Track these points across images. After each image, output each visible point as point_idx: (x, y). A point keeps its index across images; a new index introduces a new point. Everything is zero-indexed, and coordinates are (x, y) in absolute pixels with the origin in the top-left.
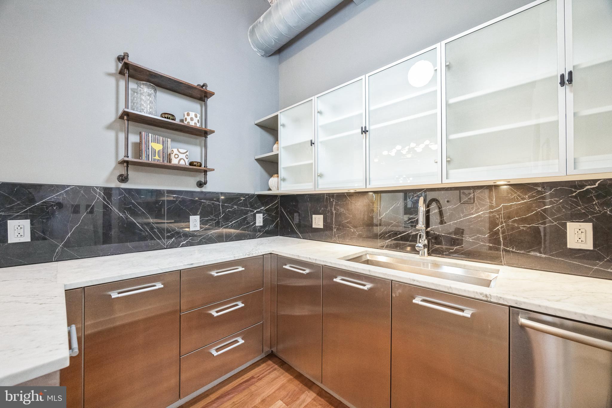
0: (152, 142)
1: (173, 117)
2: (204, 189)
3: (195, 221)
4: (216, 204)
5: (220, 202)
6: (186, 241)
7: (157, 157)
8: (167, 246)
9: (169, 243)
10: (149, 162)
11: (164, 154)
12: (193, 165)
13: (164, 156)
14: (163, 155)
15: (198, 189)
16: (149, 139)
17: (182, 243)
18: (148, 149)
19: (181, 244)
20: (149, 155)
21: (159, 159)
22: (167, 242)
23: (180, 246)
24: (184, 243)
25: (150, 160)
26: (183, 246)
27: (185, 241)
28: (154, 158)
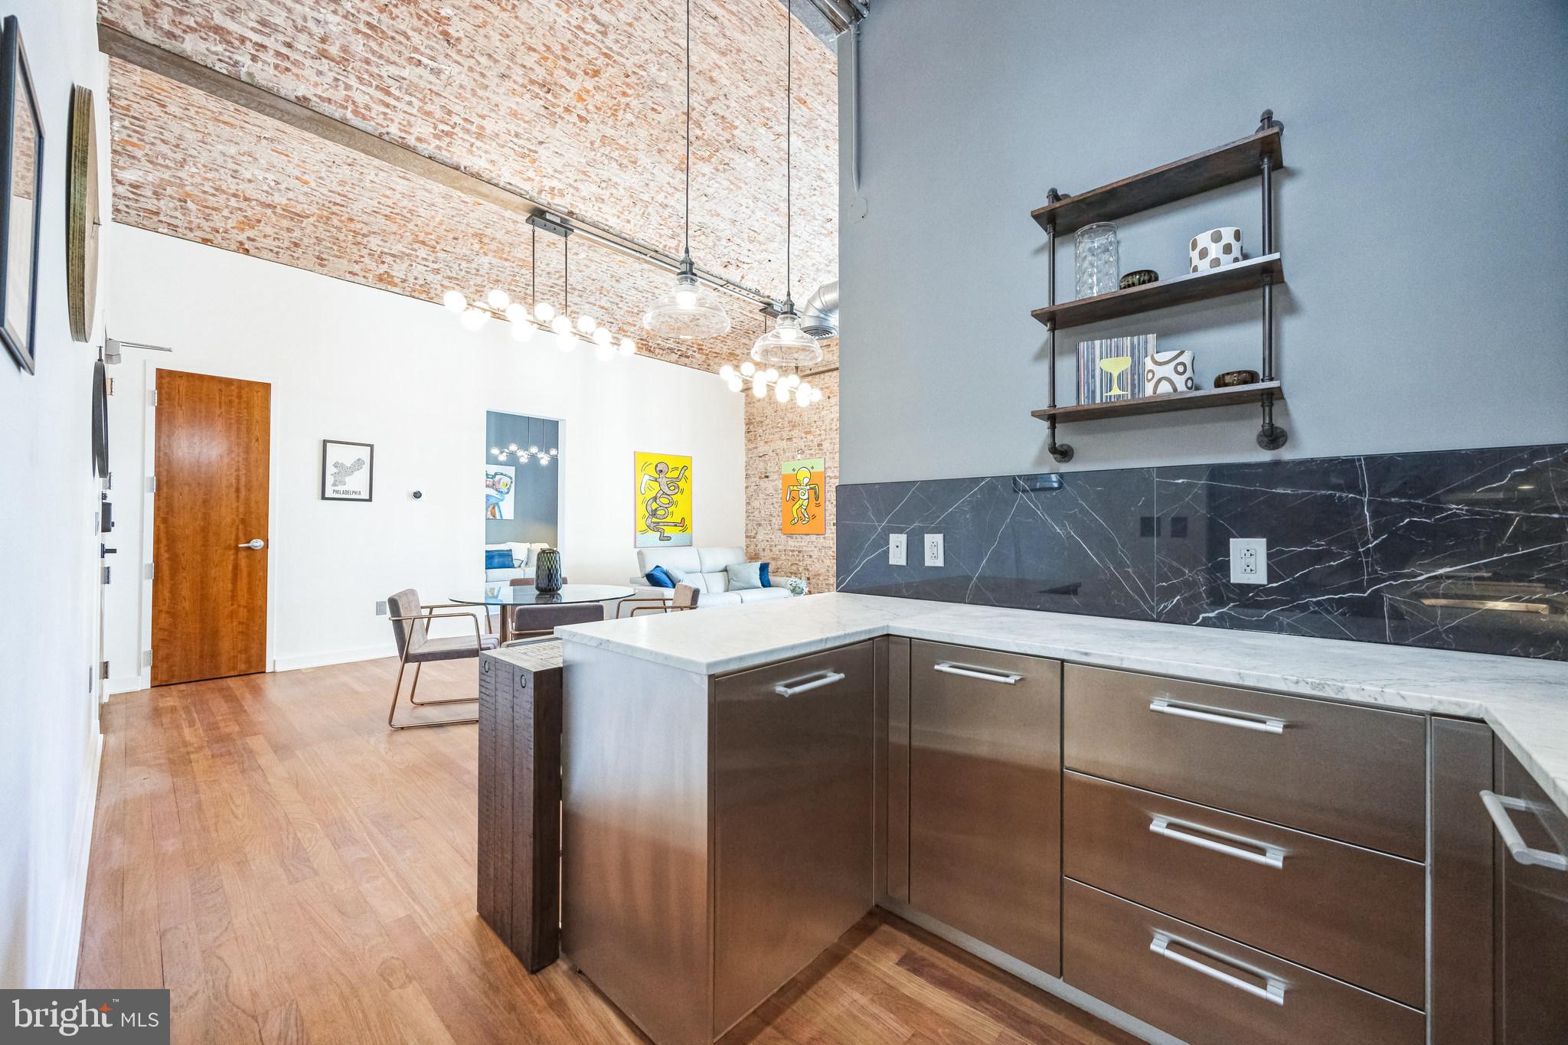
0: (1101, 358)
1: (1151, 276)
2: (1286, 454)
3: (1248, 554)
4: (1340, 498)
5: (1361, 493)
6: (1216, 612)
7: (1116, 391)
8: (1159, 614)
9: (1165, 607)
10: (1097, 406)
11: (1136, 377)
12: (1226, 385)
13: (1136, 382)
14: (1133, 380)
15: (1266, 456)
16: (1094, 354)
17: (1204, 615)
18: (1093, 377)
19: (1201, 618)
20: (1094, 392)
21: (1121, 393)
22: (1158, 604)
23: (1198, 621)
24: (1211, 615)
25: (1098, 400)
26: (1206, 623)
27: (1213, 611)
28: (1109, 394)
